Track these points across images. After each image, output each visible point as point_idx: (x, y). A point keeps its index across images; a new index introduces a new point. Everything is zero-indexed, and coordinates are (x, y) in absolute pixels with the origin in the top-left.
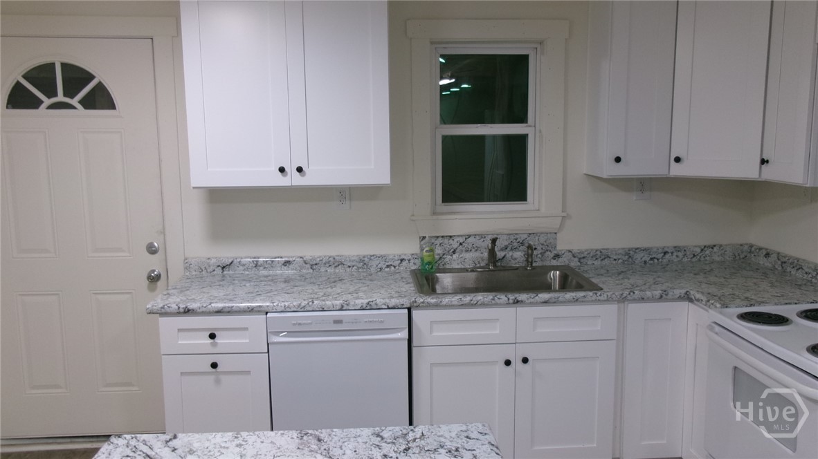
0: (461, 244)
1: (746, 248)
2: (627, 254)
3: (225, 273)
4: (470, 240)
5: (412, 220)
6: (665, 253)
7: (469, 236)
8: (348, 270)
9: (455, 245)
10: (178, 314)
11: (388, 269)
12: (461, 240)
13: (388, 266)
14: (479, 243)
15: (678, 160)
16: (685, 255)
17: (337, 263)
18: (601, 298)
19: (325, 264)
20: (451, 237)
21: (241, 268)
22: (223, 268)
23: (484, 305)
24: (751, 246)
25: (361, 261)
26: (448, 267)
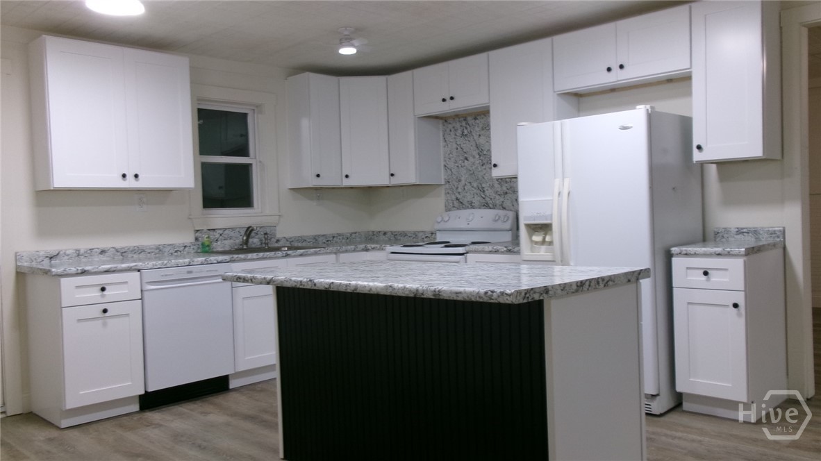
0: (221, 235)
1: (371, 233)
2: (315, 238)
3: (53, 262)
4: (227, 232)
5: (190, 219)
6: (334, 237)
7: (226, 229)
8: (149, 255)
9: (217, 236)
10: (77, 274)
11: (176, 254)
12: (221, 232)
13: (176, 251)
14: (232, 234)
15: (347, 176)
16: (343, 238)
17: (140, 251)
18: (328, 251)
19: (132, 251)
20: (214, 230)
21: (66, 257)
22: (51, 258)
23: (270, 258)
24: (373, 232)
25: (158, 248)
26: (215, 250)
